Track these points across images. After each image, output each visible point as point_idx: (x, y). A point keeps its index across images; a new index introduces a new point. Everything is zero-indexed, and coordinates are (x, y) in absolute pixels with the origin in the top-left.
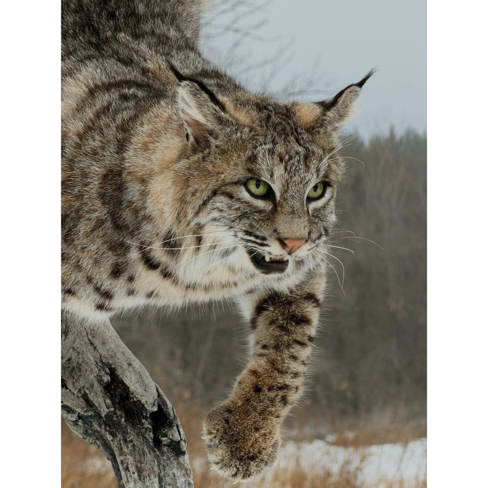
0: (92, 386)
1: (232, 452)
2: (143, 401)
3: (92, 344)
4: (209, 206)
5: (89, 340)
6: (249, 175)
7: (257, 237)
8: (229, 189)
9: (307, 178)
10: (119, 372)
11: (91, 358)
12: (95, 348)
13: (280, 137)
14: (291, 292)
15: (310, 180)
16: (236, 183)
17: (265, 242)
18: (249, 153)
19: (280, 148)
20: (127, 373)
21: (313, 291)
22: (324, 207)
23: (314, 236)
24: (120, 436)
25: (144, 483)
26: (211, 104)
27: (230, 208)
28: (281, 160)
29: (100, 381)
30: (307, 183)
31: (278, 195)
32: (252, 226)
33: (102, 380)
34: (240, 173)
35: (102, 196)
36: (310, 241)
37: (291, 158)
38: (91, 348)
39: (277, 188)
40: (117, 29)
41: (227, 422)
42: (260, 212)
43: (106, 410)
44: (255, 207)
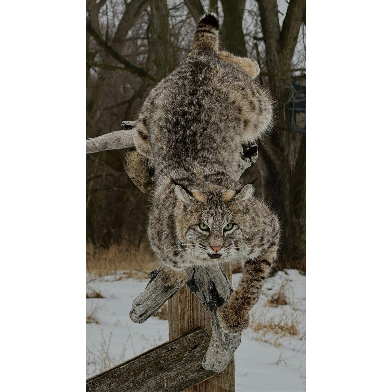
0: (206, 291)
1: (227, 324)
2: (223, 297)
3: (207, 273)
4: (188, 233)
5: (207, 272)
6: (200, 222)
7: (203, 246)
8: (194, 227)
9: (222, 223)
10: (216, 285)
11: (206, 279)
12: (209, 275)
13: (214, 206)
14: (256, 259)
15: (223, 223)
16: (195, 225)
17: (206, 248)
18: (200, 213)
19: (213, 211)
20: (219, 286)
21: (266, 259)
22: (233, 233)
23: (226, 245)
24: (213, 311)
25: (219, 331)
26: (186, 194)
27: (194, 234)
28: (212, 215)
29: (209, 289)
30: (222, 224)
31: (211, 229)
32: (201, 242)
33: (210, 289)
34: (197, 221)
35: (168, 225)
36: (224, 247)
37: (216, 215)
38: (207, 275)
39: (210, 227)
40: (188, 156)
41: (224, 312)
42: (205, 236)
43: (209, 301)
44: (203, 234)
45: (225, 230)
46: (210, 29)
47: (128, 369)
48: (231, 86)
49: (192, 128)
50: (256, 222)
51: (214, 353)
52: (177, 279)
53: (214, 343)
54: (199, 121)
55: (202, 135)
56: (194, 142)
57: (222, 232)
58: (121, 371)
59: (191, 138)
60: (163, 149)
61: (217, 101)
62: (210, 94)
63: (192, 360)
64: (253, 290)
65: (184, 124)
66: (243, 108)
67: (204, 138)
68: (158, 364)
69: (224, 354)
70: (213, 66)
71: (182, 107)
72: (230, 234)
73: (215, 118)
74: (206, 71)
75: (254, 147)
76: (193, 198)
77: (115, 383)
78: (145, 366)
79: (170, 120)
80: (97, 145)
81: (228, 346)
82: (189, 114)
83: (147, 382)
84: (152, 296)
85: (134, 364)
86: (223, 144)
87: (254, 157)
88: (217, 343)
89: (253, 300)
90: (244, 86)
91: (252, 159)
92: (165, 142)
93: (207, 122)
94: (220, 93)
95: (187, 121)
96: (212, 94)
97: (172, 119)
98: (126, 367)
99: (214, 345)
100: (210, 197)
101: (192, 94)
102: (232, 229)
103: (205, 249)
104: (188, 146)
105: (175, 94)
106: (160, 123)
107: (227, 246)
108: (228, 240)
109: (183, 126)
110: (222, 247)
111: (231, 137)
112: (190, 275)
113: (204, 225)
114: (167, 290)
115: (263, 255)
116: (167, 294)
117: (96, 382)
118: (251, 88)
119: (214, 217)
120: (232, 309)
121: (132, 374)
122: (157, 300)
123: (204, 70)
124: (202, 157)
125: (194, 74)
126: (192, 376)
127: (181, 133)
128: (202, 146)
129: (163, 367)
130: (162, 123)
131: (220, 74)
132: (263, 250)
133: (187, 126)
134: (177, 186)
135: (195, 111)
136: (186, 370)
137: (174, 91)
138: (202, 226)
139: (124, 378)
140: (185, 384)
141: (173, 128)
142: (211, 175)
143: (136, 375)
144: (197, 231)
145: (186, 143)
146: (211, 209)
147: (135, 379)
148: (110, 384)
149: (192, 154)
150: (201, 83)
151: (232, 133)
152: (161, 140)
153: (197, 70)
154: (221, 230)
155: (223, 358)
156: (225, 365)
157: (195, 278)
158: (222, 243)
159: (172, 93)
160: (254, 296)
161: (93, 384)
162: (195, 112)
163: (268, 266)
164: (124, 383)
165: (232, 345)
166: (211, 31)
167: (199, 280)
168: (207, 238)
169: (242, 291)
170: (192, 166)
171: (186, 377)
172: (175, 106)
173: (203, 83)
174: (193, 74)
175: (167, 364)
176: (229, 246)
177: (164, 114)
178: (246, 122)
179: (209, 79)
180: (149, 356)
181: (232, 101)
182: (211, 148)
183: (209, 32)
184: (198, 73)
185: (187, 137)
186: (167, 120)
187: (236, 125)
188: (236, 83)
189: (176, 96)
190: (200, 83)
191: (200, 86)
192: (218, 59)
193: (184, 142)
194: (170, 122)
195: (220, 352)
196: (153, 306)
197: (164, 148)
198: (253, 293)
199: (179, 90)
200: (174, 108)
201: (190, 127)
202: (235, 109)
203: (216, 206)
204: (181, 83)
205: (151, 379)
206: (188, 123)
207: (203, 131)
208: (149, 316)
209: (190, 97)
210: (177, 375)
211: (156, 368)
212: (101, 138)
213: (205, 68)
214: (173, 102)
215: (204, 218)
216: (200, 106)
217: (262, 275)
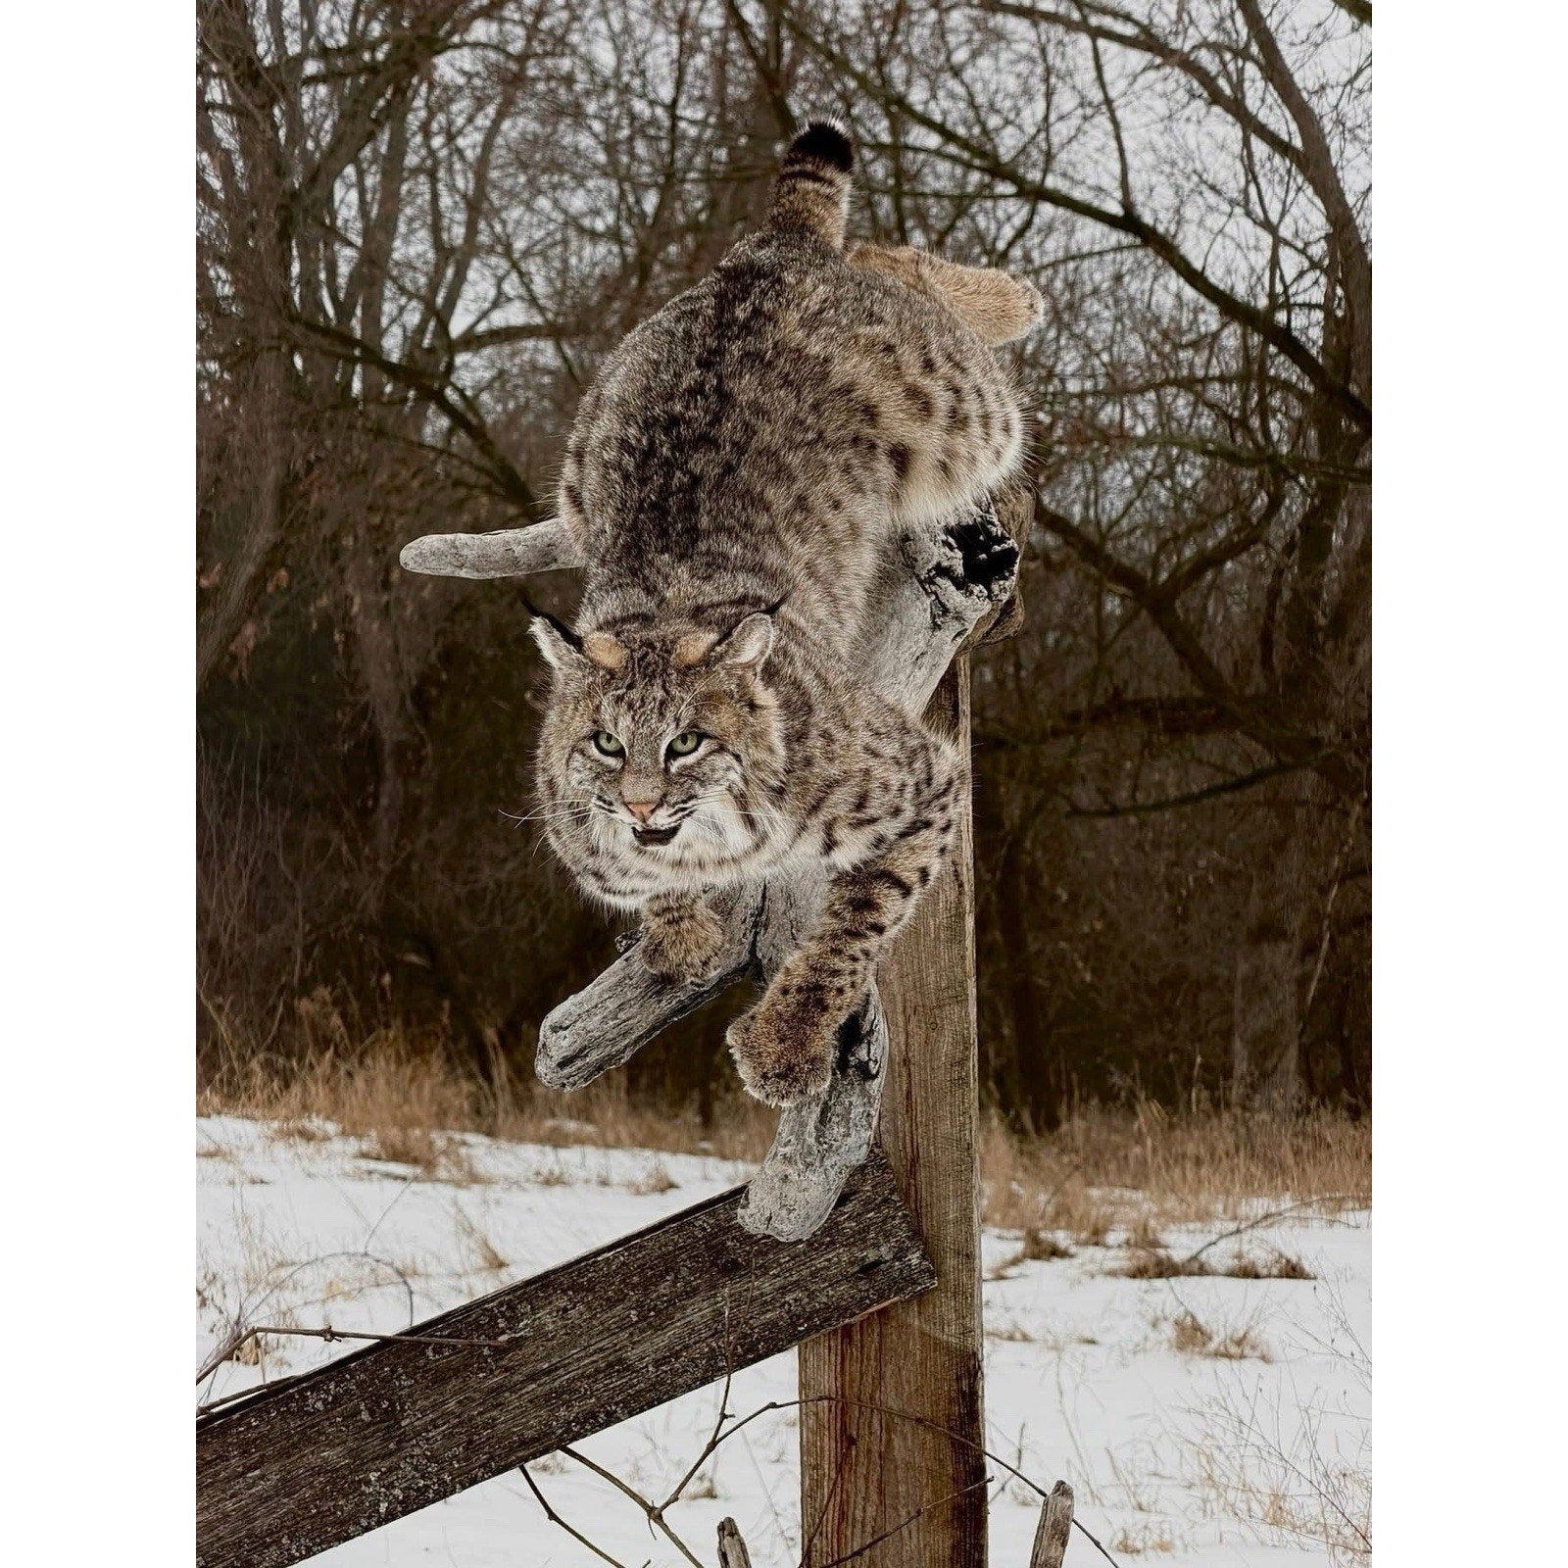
45: (672, 753)
46: (817, 168)
47: (623, 1264)
48: (841, 339)
49: (691, 464)
50: (836, 747)
51: (776, 1180)
52: (688, 951)
53: (780, 1148)
54: (713, 444)
55: (718, 484)
56: (691, 508)
57: (662, 759)
58: (601, 1269)
59: (684, 495)
60: (603, 531)
61: (787, 382)
62: (762, 359)
63: (832, 1243)
64: (837, 963)
65: (670, 455)
66: (883, 409)
67: (723, 494)
68: (721, 1249)
70: (790, 278)
71: (670, 403)
72: (691, 767)
73: (768, 434)
74: (764, 293)
75: (1004, 551)
76: (580, 656)
77: (581, 1307)
78: (676, 1256)
79: (633, 442)
80: (518, 550)
81: (822, 1161)
82: (688, 423)
83: (684, 1308)
84: (608, 1003)
85: (641, 1247)
86: (798, 518)
87: (1002, 582)
88: (787, 1150)
89: (836, 996)
90: (893, 341)
91: (995, 588)
92: (610, 511)
93: (740, 448)
94: (799, 358)
95: (678, 446)
96: (770, 363)
97: (639, 441)
98: (615, 1257)
99: (779, 1157)
100: (637, 655)
101: (704, 364)
102: (695, 749)
103: (611, 811)
104: (670, 519)
105: (656, 363)
106: (604, 452)
107: (677, 803)
108: (682, 784)
109: (666, 459)
110: (660, 805)
111: (829, 496)
112: (742, 943)
113: (609, 738)
114: (663, 989)
115: (882, 857)
116: (660, 1001)
117: (521, 1303)
118: (924, 347)
120: (768, 1021)
121: (636, 1279)
122: (622, 1016)
123: (757, 289)
124: (708, 552)
125: (724, 302)
126: (831, 1293)
127: (658, 480)
128: (715, 518)
129: (735, 1262)
130: (610, 455)
131: (813, 303)
132: (880, 841)
133: (676, 460)
134: (537, 620)
135: (706, 413)
136: (813, 1275)
137: (655, 356)
138: (603, 743)
139: (610, 1293)
140: (809, 1319)
141: (638, 467)
142: (719, 605)
143: (647, 1285)
144: (589, 757)
145: (665, 512)
146: (630, 687)
147: (646, 1295)
148: (565, 1310)
149: (677, 544)
150: (741, 329)
151: (835, 484)
152: (603, 505)
153: (734, 289)
154: (656, 752)
155: (800, 1195)
156: (809, 1217)
157: (759, 955)
158: (656, 790)
159: (647, 360)
160: (838, 982)
161: (511, 1307)
162: (705, 416)
163: (895, 892)
164: (610, 1308)
165: (835, 1158)
166: (822, 174)
167: (770, 959)
168: (615, 777)
169: (802, 965)
170: (666, 577)
171: (811, 1295)
172: (650, 402)
173: (746, 328)
174: (721, 301)
176: (685, 802)
177: (617, 426)
178: (902, 458)
179: (771, 318)
180: (689, 1223)
181: (839, 385)
182: (747, 526)
183: (815, 177)
184: (735, 297)
185: (672, 494)
186: (624, 445)
187: (854, 461)
188: (864, 330)
189: (657, 372)
190: (736, 329)
191: (737, 337)
192: (823, 257)
193: (659, 508)
194: (631, 452)
195: (794, 1177)
196: (610, 1036)
197: (607, 528)
198: (836, 973)
199: (670, 351)
200: (647, 408)
201: (686, 463)
202: (851, 411)
203: (650, 680)
204: (681, 330)
205: (697, 1298)
206: (681, 451)
207: (722, 476)
208: (597, 1069)
209: (698, 372)
210: (783, 1290)
211: (714, 1264)
212: (534, 530)
213: (764, 283)
214: (648, 389)
215: (606, 715)
216: (725, 397)
217: (871, 918)
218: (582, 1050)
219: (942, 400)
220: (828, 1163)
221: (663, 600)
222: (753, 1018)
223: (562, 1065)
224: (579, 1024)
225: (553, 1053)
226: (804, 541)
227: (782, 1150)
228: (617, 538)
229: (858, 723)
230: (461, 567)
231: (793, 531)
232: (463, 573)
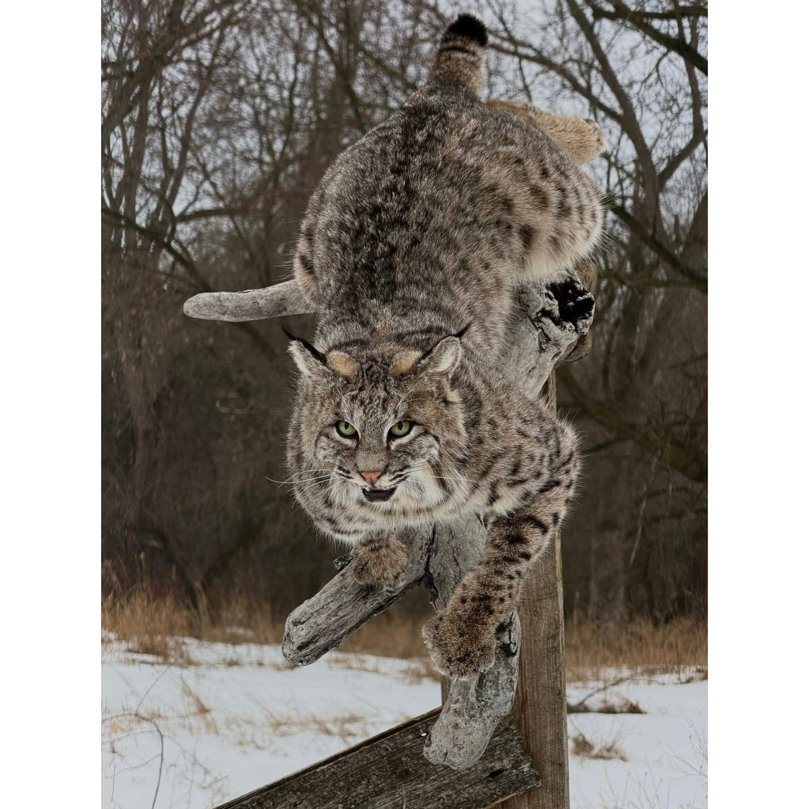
3: (455, 560)
4: (319, 445)
5: (454, 557)
6: (337, 418)
7: (344, 471)
8: (327, 430)
9: (384, 419)
11: (452, 572)
12: (457, 564)
13: (371, 384)
15: (387, 420)
16: (329, 425)
17: (349, 475)
19: (364, 394)
22: (411, 443)
23: (392, 469)
27: (329, 446)
30: (384, 423)
31: (360, 434)
36: (388, 473)
37: (371, 402)
39: (358, 428)
42: (348, 449)
44: (345, 445)
45: (392, 436)
46: (465, 43)
47: (334, 773)
48: (487, 154)
49: (389, 239)
50: (499, 430)
51: (450, 727)
52: (385, 569)
53: (452, 705)
54: (404, 224)
55: (408, 253)
56: (391, 267)
57: (385, 440)
58: (319, 777)
59: (385, 259)
60: (329, 285)
61: (452, 183)
62: (436, 168)
64: (499, 580)
65: (374, 232)
66: (516, 201)
67: (412, 258)
68: (396, 764)
69: (470, 730)
70: (452, 114)
71: (373, 197)
72: (405, 446)
73: (441, 218)
74: (435, 124)
75: (584, 300)
76: (325, 368)
77: (306, 803)
78: (369, 768)
79: (349, 224)
80: (262, 302)
81: (481, 714)
82: (387, 211)
83: (374, 802)
84: (331, 605)
85: (346, 762)
86: (462, 275)
87: (584, 321)
88: (457, 706)
89: (499, 604)
90: (522, 156)
91: (580, 324)
92: (334, 271)
93: (423, 227)
94: (460, 167)
95: (380, 226)
96: (441, 170)
97: (352, 223)
98: (328, 769)
99: (451, 711)
100: (365, 367)
101: (396, 171)
102: (408, 433)
103: (349, 478)
104: (376, 276)
105: (363, 171)
106: (328, 232)
107: (396, 471)
108: (399, 458)
109: (372, 235)
110: (384, 473)
111: (482, 260)
112: (420, 563)
113: (347, 425)
114: (367, 595)
115: (528, 506)
116: (365, 603)
117: (265, 800)
118: (542, 161)
119: (366, 407)
120: (451, 622)
121: (342, 783)
122: (341, 614)
123: (430, 121)
124: (403, 298)
125: (408, 130)
126: (471, 791)
127: (367, 249)
128: (407, 275)
129: (407, 771)
130: (332, 233)
131: (468, 131)
132: (527, 495)
133: (379, 235)
134: (294, 343)
135: (399, 203)
136: (458, 779)
137: (362, 167)
138: (342, 429)
139: (325, 793)
141: (352, 241)
142: (413, 333)
143: (349, 788)
144: (332, 439)
145: (373, 271)
146: (361, 389)
147: (349, 794)
149: (382, 292)
150: (420, 148)
151: (486, 252)
152: (328, 267)
153: (414, 121)
154: (381, 435)
155: (467, 738)
156: (472, 752)
157: (431, 571)
158: (381, 462)
159: (357, 169)
160: (500, 594)
162: (398, 206)
163: (537, 530)
164: (325, 803)
165: (490, 712)
166: (467, 48)
167: (439, 574)
168: (352, 453)
169: (475, 582)
170: (375, 315)
171: (458, 793)
172: (360, 197)
173: (423, 147)
174: (406, 129)
175: (416, 765)
176: (401, 470)
177: (337, 214)
178: (528, 235)
179: (440, 140)
180: (377, 746)
181: (487, 185)
182: (428, 280)
183: (462, 50)
184: (415, 127)
185: (376, 259)
186: (342, 226)
187: (498, 237)
188: (502, 149)
189: (364, 177)
190: (416, 148)
191: (418, 153)
192: (472, 102)
193: (369, 268)
194: (347, 230)
195: (463, 725)
196: (332, 628)
197: (332, 282)
198: (499, 588)
199: (372, 163)
200: (357, 201)
201: (386, 237)
202: (495, 203)
203: (375, 385)
204: (379, 149)
205: (383, 796)
206: (382, 230)
207: (411, 245)
208: (325, 650)
209: (392, 177)
210: (440, 789)
211: (393, 773)
212: (271, 289)
213: (434, 118)
214: (358, 188)
215: (345, 409)
216: (411, 193)
217: (522, 549)
218: (314, 638)
219: (554, 197)
220: (485, 715)
221: (374, 330)
222: (441, 619)
223: (301, 648)
224: (312, 620)
225: (294, 640)
226: (466, 290)
227: (453, 706)
228: (339, 289)
229: (512, 414)
230: (224, 314)
231: (458, 284)
232: (226, 318)
